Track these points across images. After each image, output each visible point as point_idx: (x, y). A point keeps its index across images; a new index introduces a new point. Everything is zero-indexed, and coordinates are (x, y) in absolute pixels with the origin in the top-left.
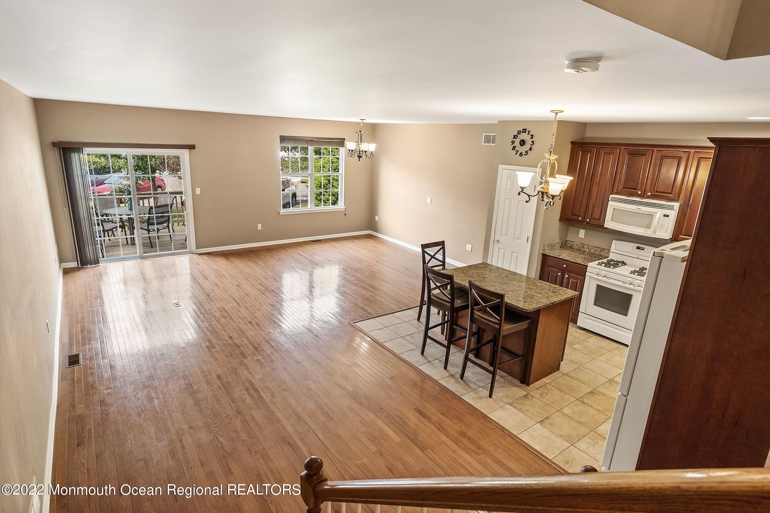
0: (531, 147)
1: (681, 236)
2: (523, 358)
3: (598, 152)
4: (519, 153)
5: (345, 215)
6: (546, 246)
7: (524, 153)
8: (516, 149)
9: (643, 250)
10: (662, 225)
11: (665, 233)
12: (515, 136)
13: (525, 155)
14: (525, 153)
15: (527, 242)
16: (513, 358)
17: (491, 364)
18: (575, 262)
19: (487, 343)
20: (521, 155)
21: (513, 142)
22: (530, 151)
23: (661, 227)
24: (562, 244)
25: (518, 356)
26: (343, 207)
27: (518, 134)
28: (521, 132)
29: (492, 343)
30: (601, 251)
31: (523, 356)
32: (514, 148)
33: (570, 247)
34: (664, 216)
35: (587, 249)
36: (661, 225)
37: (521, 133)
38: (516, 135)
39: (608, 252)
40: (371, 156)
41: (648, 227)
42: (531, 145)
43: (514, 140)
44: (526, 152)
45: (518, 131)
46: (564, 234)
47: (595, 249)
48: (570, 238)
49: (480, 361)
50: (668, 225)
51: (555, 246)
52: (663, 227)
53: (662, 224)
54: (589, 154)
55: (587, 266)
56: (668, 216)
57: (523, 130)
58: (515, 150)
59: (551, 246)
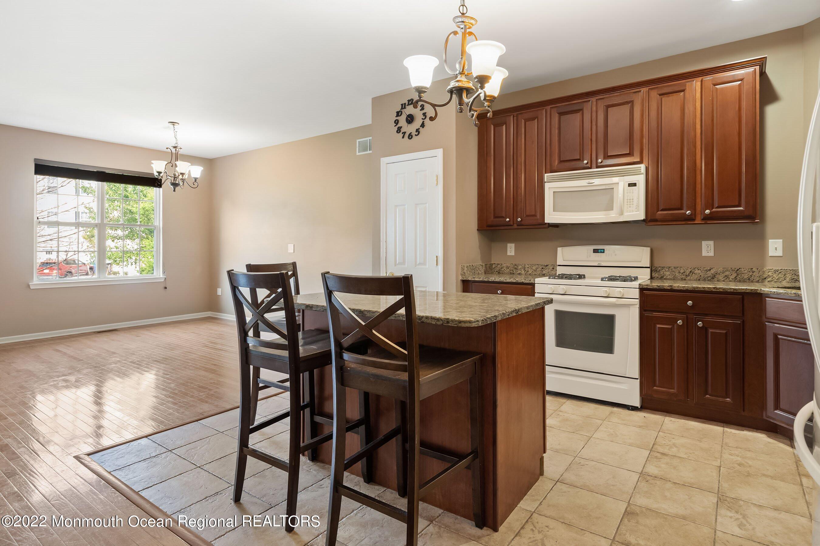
0: (423, 122)
1: (660, 213)
2: (474, 459)
3: (515, 121)
4: (407, 135)
5: (166, 288)
6: (466, 269)
7: (414, 133)
8: (403, 130)
9: (604, 252)
10: (629, 201)
11: (636, 212)
12: (398, 113)
13: (416, 135)
14: (416, 132)
15: (437, 265)
16: (450, 465)
17: (404, 491)
18: (515, 281)
19: (388, 438)
20: (410, 137)
21: (397, 122)
22: (423, 128)
23: (629, 203)
24: (486, 267)
25: (461, 457)
26: (161, 276)
27: (402, 108)
28: (407, 104)
29: (399, 436)
30: (543, 268)
31: (475, 453)
32: (399, 130)
33: (497, 273)
34: (630, 185)
35: (522, 270)
36: (627, 200)
37: (406, 107)
38: (400, 111)
39: (553, 268)
40: (194, 184)
41: (609, 207)
42: (422, 119)
43: (397, 118)
44: (418, 131)
45: (402, 105)
46: (486, 253)
47: (534, 268)
48: (495, 260)
49: (378, 490)
50: (638, 198)
51: (478, 269)
52: (631, 203)
53: (629, 198)
54: (504, 127)
55: (533, 285)
56: (634, 185)
57: (409, 101)
58: (401, 133)
59: (473, 269)
